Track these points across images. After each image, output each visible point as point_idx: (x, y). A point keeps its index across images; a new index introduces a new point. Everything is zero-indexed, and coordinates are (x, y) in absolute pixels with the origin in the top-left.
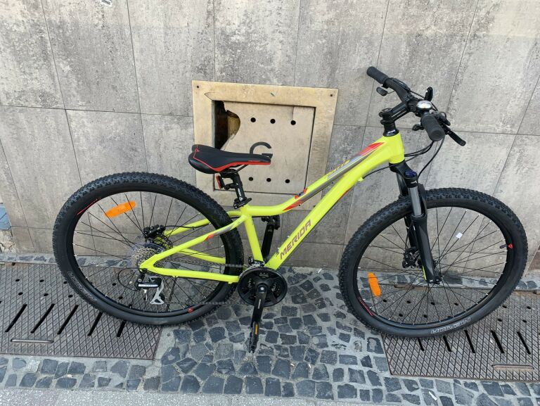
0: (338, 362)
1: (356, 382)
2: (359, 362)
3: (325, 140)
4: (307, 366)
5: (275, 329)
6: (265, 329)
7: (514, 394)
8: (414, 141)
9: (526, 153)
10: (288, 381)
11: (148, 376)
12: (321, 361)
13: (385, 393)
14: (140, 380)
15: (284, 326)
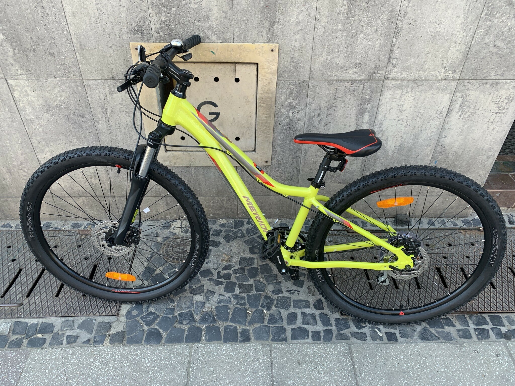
0: (292, 307)
1: (308, 324)
2: (312, 306)
3: (270, 96)
4: (263, 312)
5: (233, 279)
6: (223, 280)
7: (454, 326)
8: (358, 92)
9: (468, 98)
10: (245, 328)
11: (113, 331)
12: (276, 307)
13: (335, 332)
14: (106, 335)
15: (242, 276)
